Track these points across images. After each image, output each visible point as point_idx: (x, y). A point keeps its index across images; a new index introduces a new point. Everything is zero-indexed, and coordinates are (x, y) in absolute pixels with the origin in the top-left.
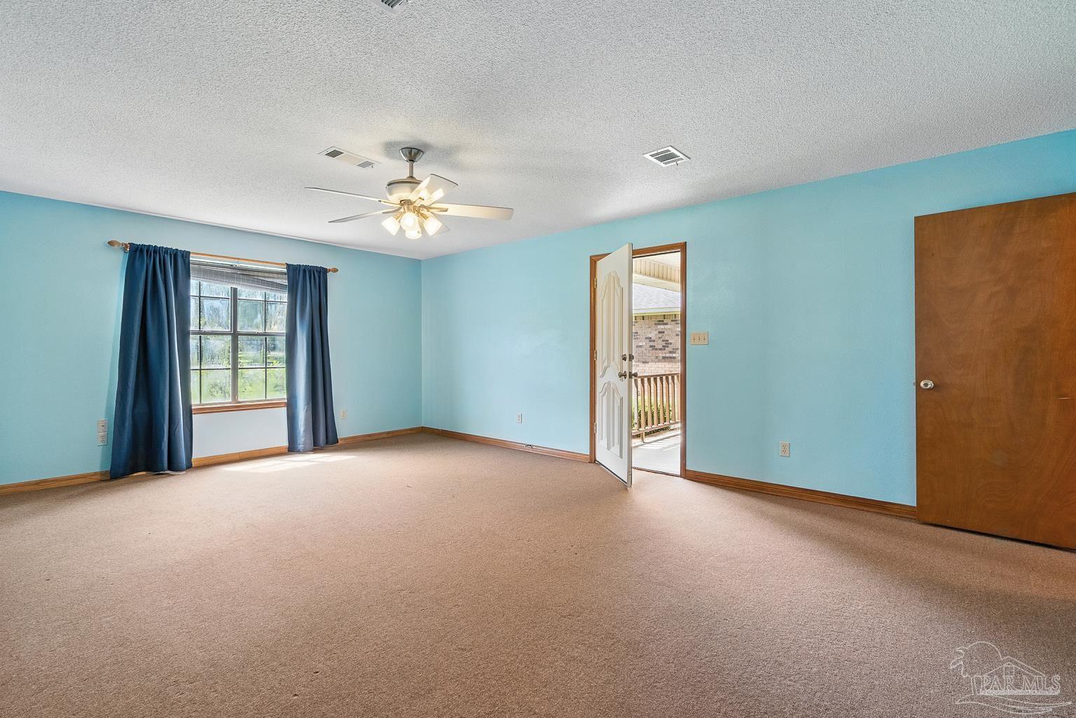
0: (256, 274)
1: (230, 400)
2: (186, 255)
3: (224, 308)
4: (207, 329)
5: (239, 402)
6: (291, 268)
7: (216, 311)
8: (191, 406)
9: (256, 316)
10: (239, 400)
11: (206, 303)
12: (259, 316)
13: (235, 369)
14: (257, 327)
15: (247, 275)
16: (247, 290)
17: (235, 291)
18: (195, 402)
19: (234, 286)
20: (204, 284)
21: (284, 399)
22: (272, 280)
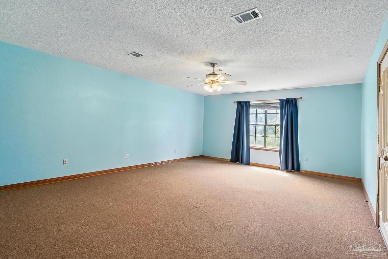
0: (271, 104)
1: (263, 147)
2: (249, 102)
3: (263, 116)
4: (258, 123)
5: (266, 148)
6: (281, 101)
7: (261, 118)
8: (250, 146)
9: (273, 119)
10: (266, 147)
11: (258, 115)
12: (274, 119)
13: (265, 136)
14: (273, 123)
15: (268, 105)
16: (270, 110)
17: (266, 111)
18: (251, 145)
19: (266, 110)
20: (258, 110)
21: (279, 149)
22: (276, 106)
